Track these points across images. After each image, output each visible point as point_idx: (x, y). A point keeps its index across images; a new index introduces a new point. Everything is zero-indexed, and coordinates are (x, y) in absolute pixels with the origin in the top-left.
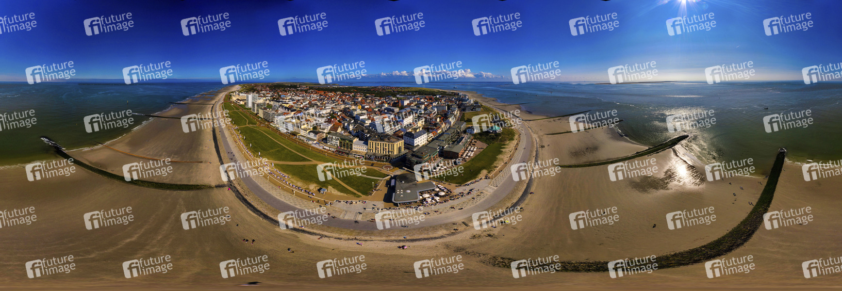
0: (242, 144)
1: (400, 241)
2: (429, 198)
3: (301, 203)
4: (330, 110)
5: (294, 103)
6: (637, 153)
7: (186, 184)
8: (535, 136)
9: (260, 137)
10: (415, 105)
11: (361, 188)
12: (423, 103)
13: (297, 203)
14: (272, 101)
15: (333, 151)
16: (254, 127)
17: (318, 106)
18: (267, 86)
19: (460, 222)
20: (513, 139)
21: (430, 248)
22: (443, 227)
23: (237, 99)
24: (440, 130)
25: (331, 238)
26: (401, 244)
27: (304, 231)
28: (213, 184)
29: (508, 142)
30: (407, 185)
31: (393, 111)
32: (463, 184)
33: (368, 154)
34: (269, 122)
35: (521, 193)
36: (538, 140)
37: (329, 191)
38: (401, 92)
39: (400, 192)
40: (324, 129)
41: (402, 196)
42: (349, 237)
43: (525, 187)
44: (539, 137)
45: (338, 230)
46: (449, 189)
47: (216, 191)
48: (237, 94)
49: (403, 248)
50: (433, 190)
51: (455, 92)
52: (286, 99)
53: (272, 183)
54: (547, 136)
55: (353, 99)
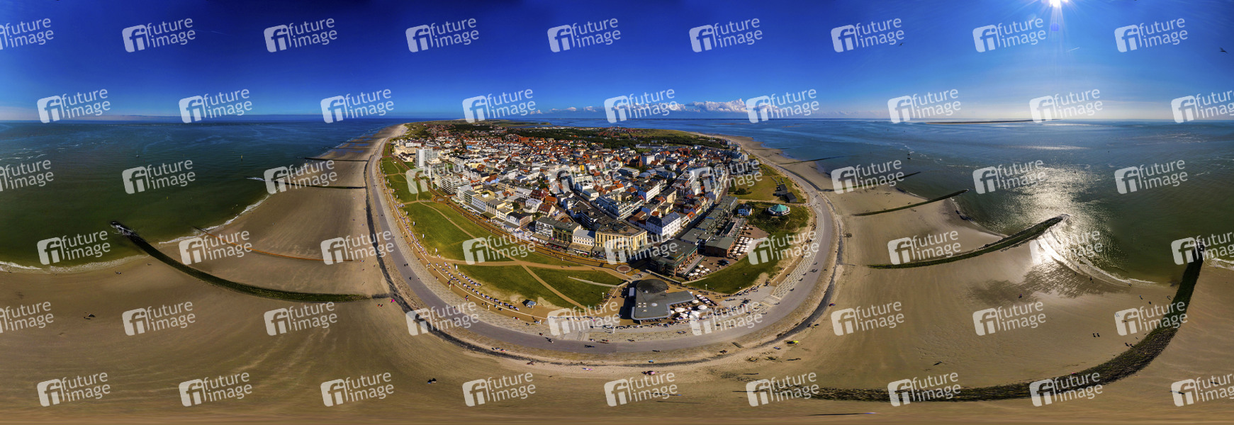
0: (409, 233)
1: (644, 365)
2: (684, 312)
3: (499, 321)
4: (539, 173)
5: (485, 161)
6: (987, 246)
7: (329, 293)
8: (837, 218)
9: (436, 221)
10: (663, 164)
11: (586, 299)
12: (674, 161)
13: (493, 320)
14: (454, 156)
15: (544, 244)
16: (427, 203)
17: (521, 167)
18: (446, 127)
19: (730, 343)
20: (804, 225)
21: (686, 373)
22: (706, 348)
23: (402, 153)
24: (700, 210)
25: (545, 363)
26: (647, 369)
27: (505, 355)
28: (369, 294)
29: (799, 229)
30: (652, 296)
31: (631, 175)
32: (733, 293)
33: (595, 249)
34: (449, 194)
35: (816, 305)
36: (842, 224)
37: (539, 304)
38: (642, 139)
39: (642, 305)
40: (529, 208)
41: (645, 311)
42: (572, 361)
43: (822, 297)
44: (843, 219)
45: (556, 354)
46: (712, 300)
47: (374, 303)
48: (402, 143)
49: (650, 374)
50: (691, 302)
51: (721, 138)
52: (474, 153)
53: (456, 293)
54: (855, 217)
55: (572, 152)
